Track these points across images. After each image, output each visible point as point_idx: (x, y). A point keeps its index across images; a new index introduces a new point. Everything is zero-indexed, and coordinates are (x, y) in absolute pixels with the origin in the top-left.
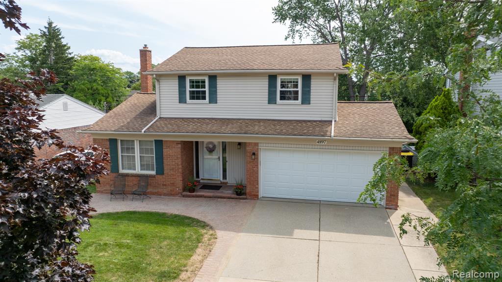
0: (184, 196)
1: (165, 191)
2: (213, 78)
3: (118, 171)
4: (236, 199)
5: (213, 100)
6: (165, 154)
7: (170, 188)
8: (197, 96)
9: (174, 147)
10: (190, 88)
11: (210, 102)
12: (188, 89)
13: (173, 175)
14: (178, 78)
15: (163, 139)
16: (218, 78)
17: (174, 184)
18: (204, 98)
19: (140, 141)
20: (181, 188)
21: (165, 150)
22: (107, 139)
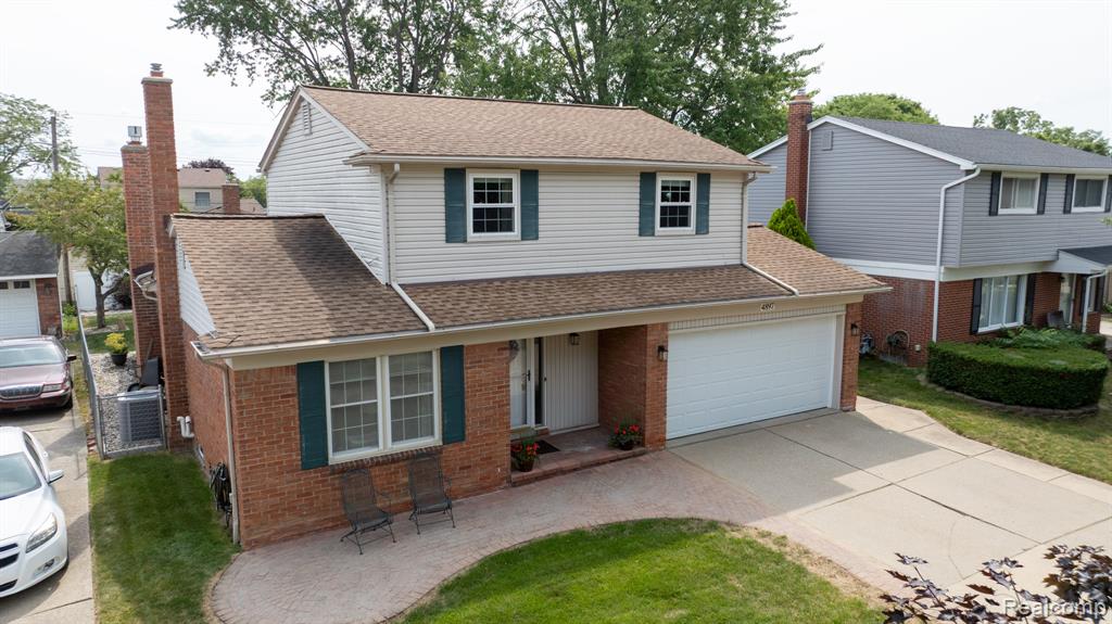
0: (515, 485)
1: (467, 484)
2: (530, 176)
3: (327, 459)
4: (620, 459)
5: (530, 232)
6: (468, 381)
7: (479, 472)
8: (491, 221)
9: (493, 360)
10: (476, 202)
11: (524, 237)
12: (471, 205)
13: (489, 435)
14: (443, 175)
15: (466, 343)
16: (540, 178)
17: (490, 458)
18: (509, 228)
19: (391, 358)
20: (508, 465)
21: (468, 373)
22: (287, 367)
